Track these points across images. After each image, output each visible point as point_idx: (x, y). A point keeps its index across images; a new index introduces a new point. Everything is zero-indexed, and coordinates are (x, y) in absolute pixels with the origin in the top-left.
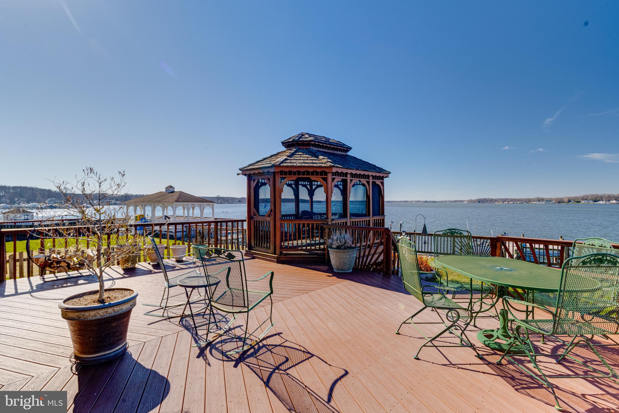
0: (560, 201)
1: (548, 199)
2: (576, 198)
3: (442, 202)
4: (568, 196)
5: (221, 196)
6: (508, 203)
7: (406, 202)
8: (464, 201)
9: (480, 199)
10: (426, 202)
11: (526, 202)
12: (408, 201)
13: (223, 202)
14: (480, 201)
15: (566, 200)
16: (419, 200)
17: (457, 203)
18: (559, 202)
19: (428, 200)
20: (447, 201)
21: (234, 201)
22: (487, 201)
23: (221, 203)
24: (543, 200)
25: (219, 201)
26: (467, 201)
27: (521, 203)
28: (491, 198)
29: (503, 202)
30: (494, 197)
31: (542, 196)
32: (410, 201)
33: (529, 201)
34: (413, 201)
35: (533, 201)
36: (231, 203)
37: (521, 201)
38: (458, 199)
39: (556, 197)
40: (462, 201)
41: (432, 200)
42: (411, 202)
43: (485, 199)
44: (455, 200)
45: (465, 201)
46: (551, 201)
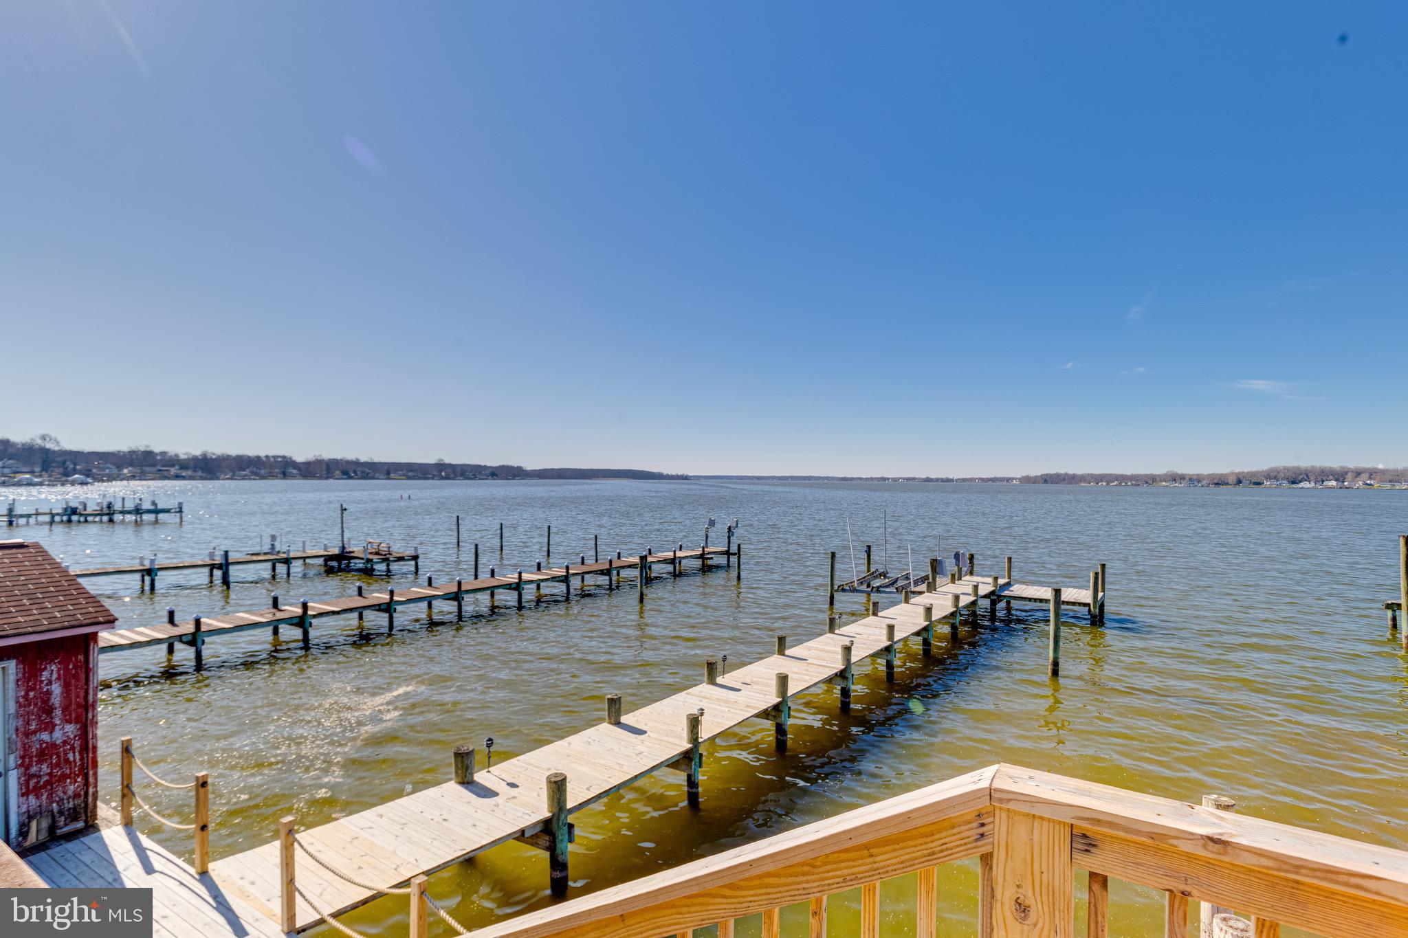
0: (1219, 482)
1: (1195, 477)
2: (1254, 474)
3: (964, 480)
4: (1237, 471)
5: (447, 461)
6: (1108, 484)
7: (884, 479)
8: (1013, 479)
9: (1047, 475)
10: (928, 480)
11: (1147, 483)
12: (888, 479)
13: (452, 476)
14: (1046, 479)
15: (1232, 480)
16: (912, 476)
17: (998, 483)
18: (1216, 484)
19: (933, 477)
20: (975, 479)
21: (480, 473)
22: (1064, 480)
23: (447, 478)
24: (1182, 477)
25: (443, 474)
26: (1019, 479)
27: (1135, 485)
28: (1071, 472)
29: (1098, 483)
30: (1079, 472)
31: (1180, 470)
32: (892, 479)
33: (1151, 480)
34: (899, 479)
35: (1161, 481)
36: (471, 479)
37: (1137, 480)
38: (999, 475)
39: (1211, 472)
40: (1008, 480)
41: (943, 477)
42: (895, 480)
43: (1058, 475)
44: (993, 476)
45: (1016, 479)
46: (1199, 481)
